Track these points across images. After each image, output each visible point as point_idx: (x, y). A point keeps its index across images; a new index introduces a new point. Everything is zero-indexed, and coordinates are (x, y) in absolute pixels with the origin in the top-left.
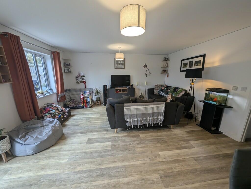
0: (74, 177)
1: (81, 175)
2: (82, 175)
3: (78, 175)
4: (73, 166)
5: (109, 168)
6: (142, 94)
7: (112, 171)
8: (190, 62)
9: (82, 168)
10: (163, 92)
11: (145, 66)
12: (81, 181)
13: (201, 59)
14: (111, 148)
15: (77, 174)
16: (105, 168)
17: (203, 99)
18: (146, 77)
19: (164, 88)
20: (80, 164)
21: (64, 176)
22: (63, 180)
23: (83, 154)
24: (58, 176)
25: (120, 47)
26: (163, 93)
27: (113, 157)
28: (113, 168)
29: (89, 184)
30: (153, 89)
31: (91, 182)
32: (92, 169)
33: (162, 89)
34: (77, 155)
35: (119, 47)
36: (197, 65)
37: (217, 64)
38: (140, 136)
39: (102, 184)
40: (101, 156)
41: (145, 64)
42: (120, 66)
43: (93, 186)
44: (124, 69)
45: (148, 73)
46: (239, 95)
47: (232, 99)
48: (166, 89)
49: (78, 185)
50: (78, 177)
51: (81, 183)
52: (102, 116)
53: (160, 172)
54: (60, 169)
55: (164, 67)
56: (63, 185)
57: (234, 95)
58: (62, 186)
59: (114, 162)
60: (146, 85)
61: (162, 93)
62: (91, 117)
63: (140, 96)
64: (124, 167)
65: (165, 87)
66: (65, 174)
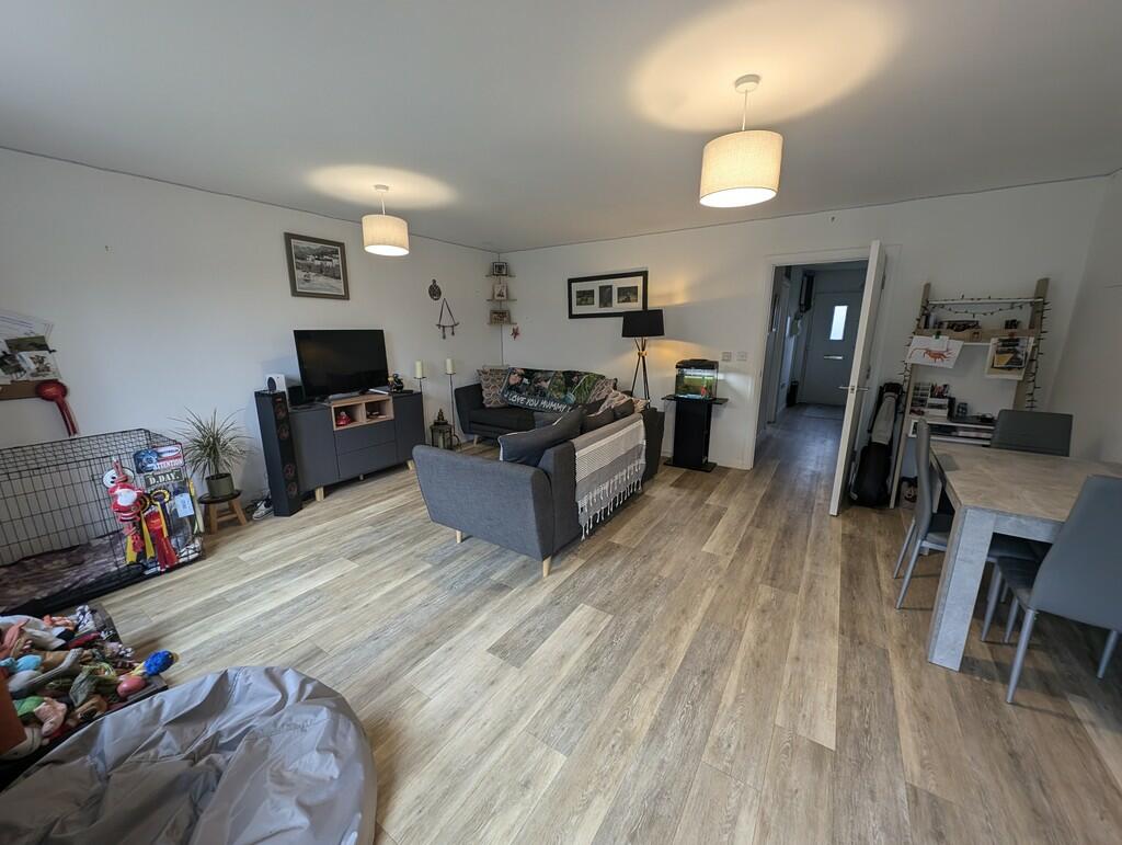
0: (670, 750)
1: (673, 725)
2: (676, 722)
3: (669, 734)
4: (613, 742)
5: (690, 651)
6: (441, 414)
7: (708, 650)
8: (602, 289)
9: (642, 716)
10: (519, 392)
11: (435, 292)
12: (698, 733)
13: (638, 282)
14: (610, 617)
15: (663, 739)
16: (684, 660)
17: (673, 393)
18: (444, 337)
19: (519, 379)
20: (619, 715)
21: (644, 783)
22: (662, 789)
23: (573, 692)
24: (630, 804)
25: (387, 188)
26: (523, 399)
27: (655, 626)
28: (697, 642)
29: (723, 714)
30: (478, 388)
31: (717, 706)
32: (666, 689)
33: (512, 382)
34: (557, 714)
35: (377, 187)
36: (628, 300)
37: (680, 300)
38: (616, 542)
39: (739, 686)
40: (630, 647)
41: (434, 281)
42: (320, 282)
43: (733, 708)
44: (348, 299)
45: (446, 321)
46: (737, 371)
47: (724, 381)
48: (526, 380)
49: (711, 743)
50: (679, 738)
51: (708, 734)
52: (370, 557)
53: (759, 580)
54: (597, 792)
55: (497, 298)
56: (686, 791)
57: (727, 371)
58: (691, 794)
59: (675, 631)
60: (450, 371)
61: (516, 399)
62: (316, 590)
63: (436, 424)
64: (707, 622)
65: (522, 376)
66: (636, 775)
